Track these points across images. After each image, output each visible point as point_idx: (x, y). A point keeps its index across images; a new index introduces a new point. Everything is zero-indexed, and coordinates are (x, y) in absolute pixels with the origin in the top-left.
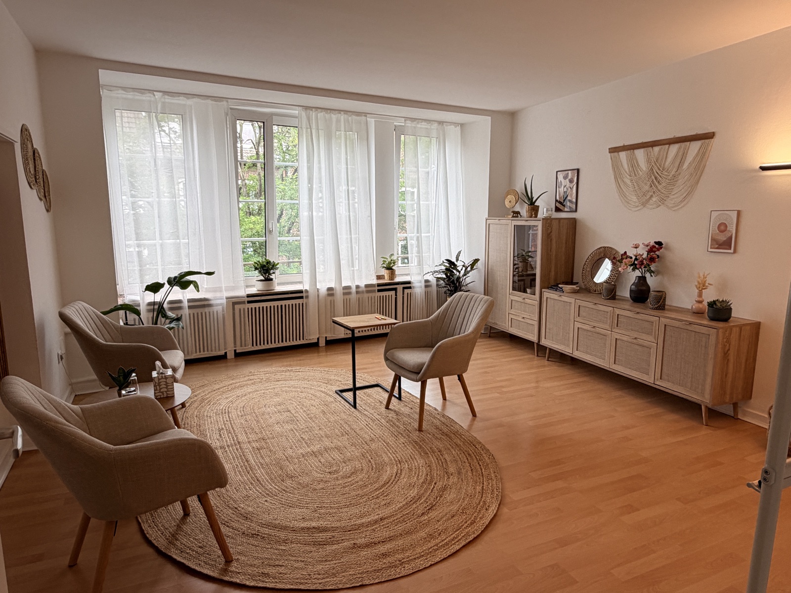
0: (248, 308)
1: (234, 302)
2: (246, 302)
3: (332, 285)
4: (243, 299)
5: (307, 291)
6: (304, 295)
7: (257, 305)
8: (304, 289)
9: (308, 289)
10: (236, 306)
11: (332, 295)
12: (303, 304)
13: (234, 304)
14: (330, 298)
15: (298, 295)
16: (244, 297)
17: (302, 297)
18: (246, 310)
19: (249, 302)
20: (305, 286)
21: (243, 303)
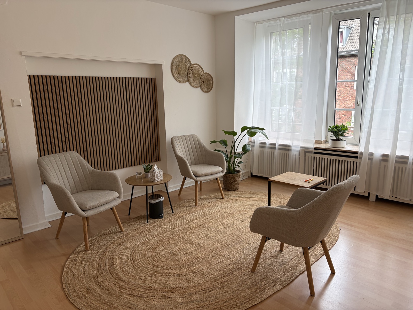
0: (314, 157)
1: (305, 151)
2: (313, 153)
3: (388, 152)
4: (311, 150)
5: (362, 153)
6: (359, 155)
7: (321, 156)
8: (360, 151)
9: (363, 151)
10: (306, 153)
11: (387, 161)
12: (357, 162)
13: (306, 152)
14: (383, 163)
15: (354, 155)
16: (312, 149)
17: (357, 157)
18: (313, 158)
19: (315, 153)
20: (360, 149)
21: (311, 152)
